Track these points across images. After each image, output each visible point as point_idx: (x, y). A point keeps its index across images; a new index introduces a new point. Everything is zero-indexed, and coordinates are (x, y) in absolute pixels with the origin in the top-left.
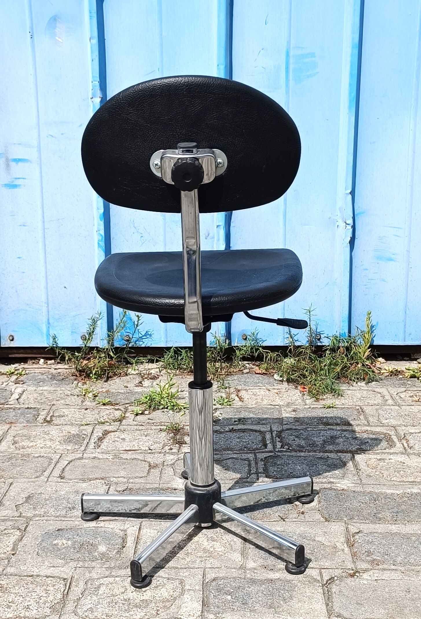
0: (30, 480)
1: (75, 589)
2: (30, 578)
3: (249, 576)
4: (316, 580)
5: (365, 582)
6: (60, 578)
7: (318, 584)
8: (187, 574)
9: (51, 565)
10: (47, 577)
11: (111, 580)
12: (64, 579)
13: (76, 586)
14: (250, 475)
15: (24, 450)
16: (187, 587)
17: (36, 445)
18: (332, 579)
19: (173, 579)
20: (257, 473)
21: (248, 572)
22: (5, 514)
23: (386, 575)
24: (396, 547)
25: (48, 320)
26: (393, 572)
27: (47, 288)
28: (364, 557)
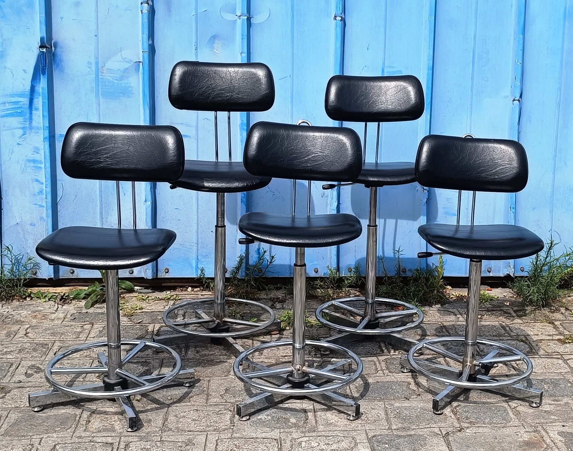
0: (222, 378)
1: (285, 445)
2: (252, 440)
3: (395, 433)
4: (438, 434)
5: (469, 434)
6: (272, 439)
7: (440, 436)
8: (355, 433)
9: (263, 431)
10: (264, 438)
11: (307, 438)
12: (275, 440)
13: (285, 443)
14: (378, 372)
15: (208, 357)
16: (358, 441)
17: (215, 354)
18: (448, 434)
19: (347, 437)
20: (382, 370)
21: (394, 431)
22: (215, 401)
23: (481, 430)
24: (483, 414)
25: (198, 256)
26: (484, 428)
27: (198, 232)
28: (464, 420)
